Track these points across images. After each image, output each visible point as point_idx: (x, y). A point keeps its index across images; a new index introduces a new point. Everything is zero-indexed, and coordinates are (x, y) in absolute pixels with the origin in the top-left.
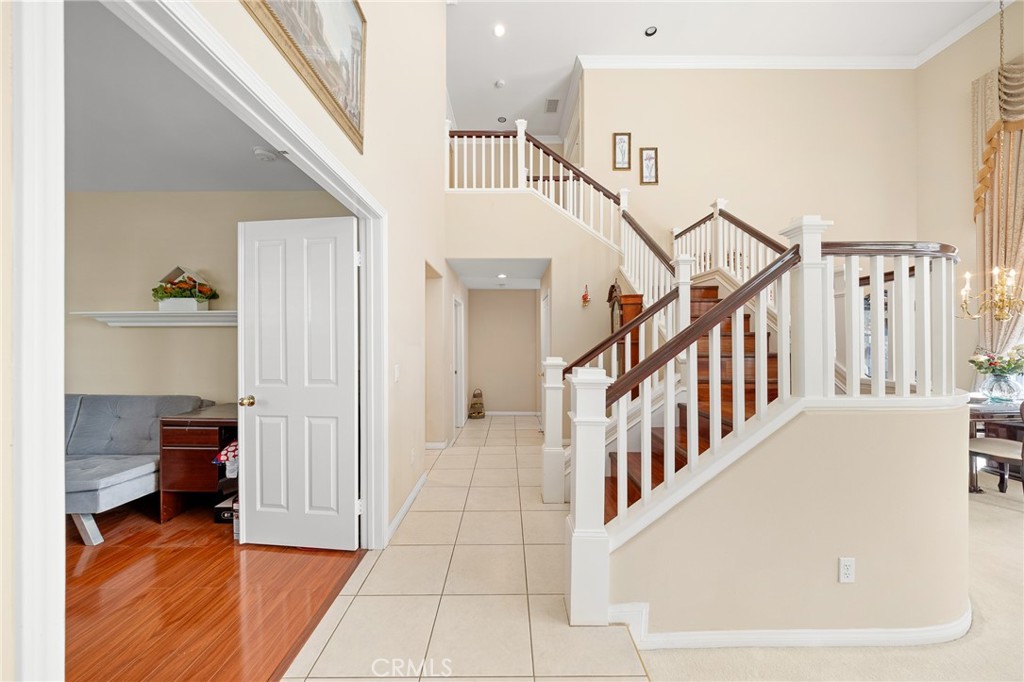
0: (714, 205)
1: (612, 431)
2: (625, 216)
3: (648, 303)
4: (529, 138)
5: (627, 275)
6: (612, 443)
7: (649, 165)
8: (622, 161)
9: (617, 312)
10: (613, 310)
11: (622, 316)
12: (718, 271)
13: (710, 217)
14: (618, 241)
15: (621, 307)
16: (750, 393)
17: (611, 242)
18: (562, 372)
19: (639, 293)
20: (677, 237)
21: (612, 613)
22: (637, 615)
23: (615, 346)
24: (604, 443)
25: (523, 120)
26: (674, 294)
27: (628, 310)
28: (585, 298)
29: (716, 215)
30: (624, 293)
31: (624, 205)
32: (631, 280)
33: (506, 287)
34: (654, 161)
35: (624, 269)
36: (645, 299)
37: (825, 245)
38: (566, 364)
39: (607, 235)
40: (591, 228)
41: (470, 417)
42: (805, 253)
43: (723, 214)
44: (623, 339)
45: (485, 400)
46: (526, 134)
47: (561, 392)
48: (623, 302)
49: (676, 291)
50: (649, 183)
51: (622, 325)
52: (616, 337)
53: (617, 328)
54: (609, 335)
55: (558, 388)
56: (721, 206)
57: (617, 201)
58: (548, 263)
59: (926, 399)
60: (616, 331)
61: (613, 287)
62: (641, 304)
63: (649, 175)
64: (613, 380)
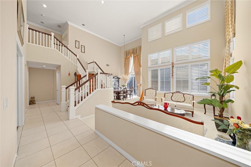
0: (94, 60)
1: (75, 97)
2: (78, 59)
3: (82, 76)
4: (55, 37)
5: (78, 70)
6: (75, 99)
7: (83, 49)
8: (77, 46)
9: (76, 77)
10: (75, 77)
11: (77, 78)
12: (94, 71)
13: (93, 62)
14: (76, 63)
15: (77, 77)
16: (93, 89)
17: (75, 64)
18: (65, 88)
19: (81, 74)
20: (88, 64)
21: (76, 117)
22: (79, 117)
23: (76, 83)
24: (74, 99)
25: (53, 33)
26: (86, 76)
27: (78, 77)
28: (69, 74)
29: (94, 62)
30: (78, 74)
31: (78, 57)
32: (79, 72)
33: (44, 68)
34: (84, 48)
35: (78, 69)
36: (81, 75)
37: (100, 73)
38: (66, 87)
39: (74, 62)
40: (71, 60)
41: (30, 104)
42: (98, 73)
43: (95, 62)
44: (77, 82)
45: (36, 99)
46: (54, 36)
47: (65, 92)
48: (77, 76)
49: (86, 75)
50: (83, 52)
51: (77, 80)
52: (76, 82)
53: (76, 80)
54: (75, 82)
55: (65, 91)
56: (95, 61)
57: (76, 56)
58: (60, 66)
59: (111, 88)
60: (76, 81)
61: (75, 73)
62: (81, 76)
63: (83, 51)
64: (76, 88)
